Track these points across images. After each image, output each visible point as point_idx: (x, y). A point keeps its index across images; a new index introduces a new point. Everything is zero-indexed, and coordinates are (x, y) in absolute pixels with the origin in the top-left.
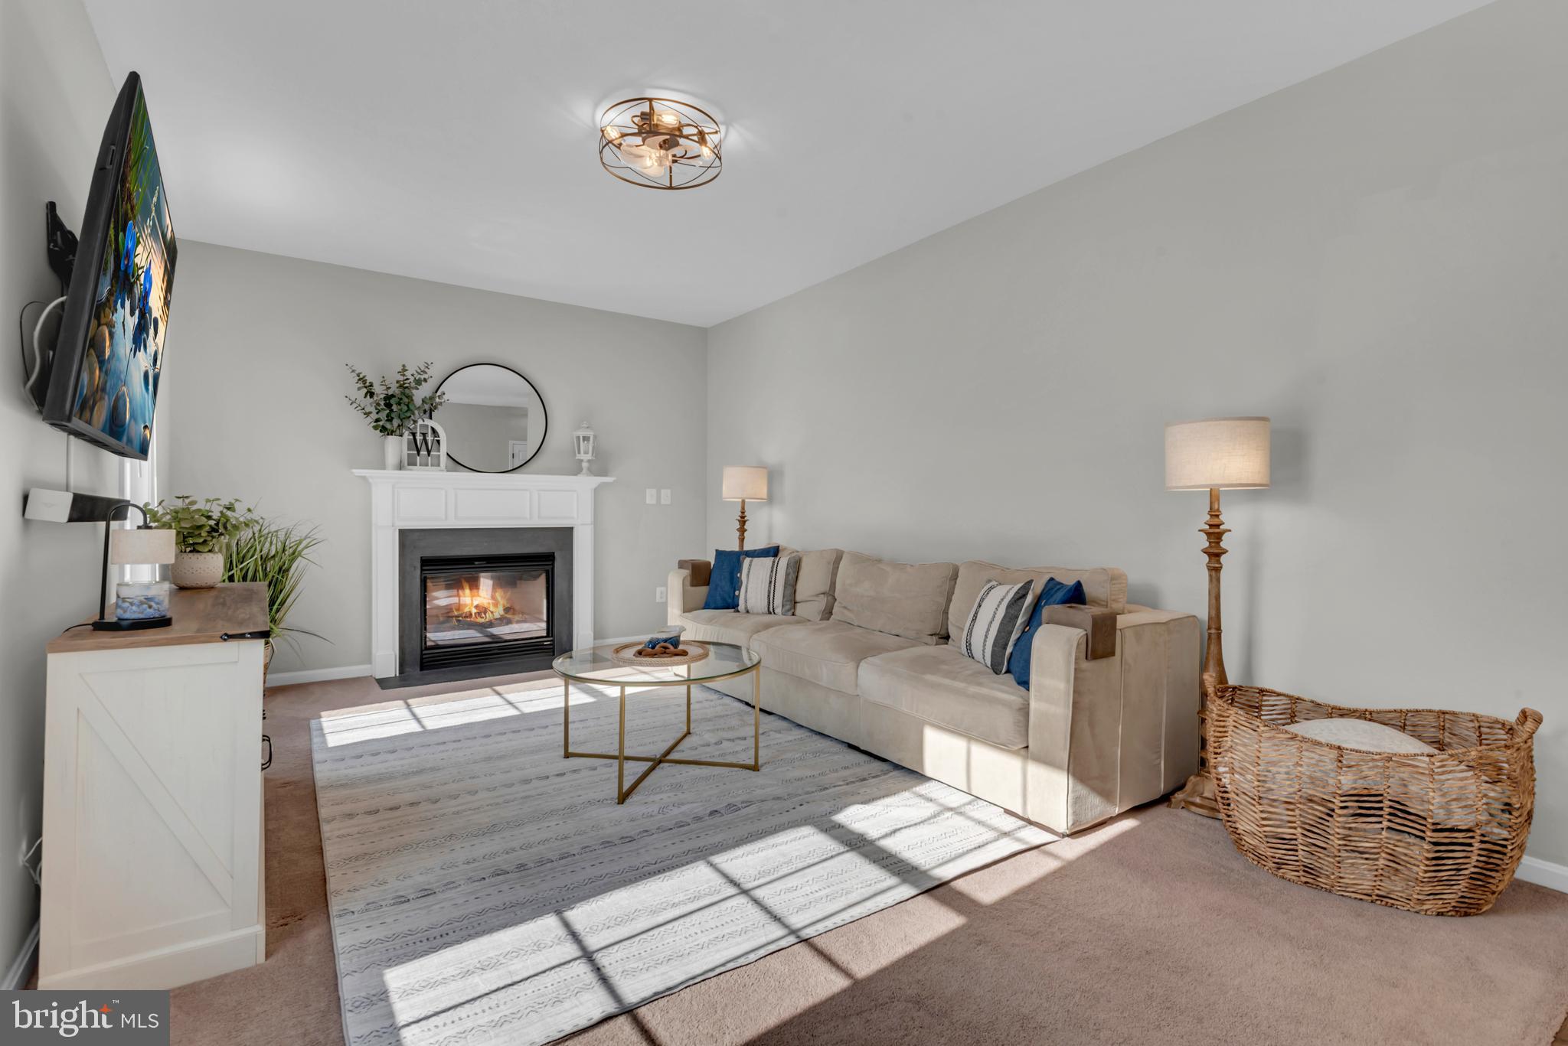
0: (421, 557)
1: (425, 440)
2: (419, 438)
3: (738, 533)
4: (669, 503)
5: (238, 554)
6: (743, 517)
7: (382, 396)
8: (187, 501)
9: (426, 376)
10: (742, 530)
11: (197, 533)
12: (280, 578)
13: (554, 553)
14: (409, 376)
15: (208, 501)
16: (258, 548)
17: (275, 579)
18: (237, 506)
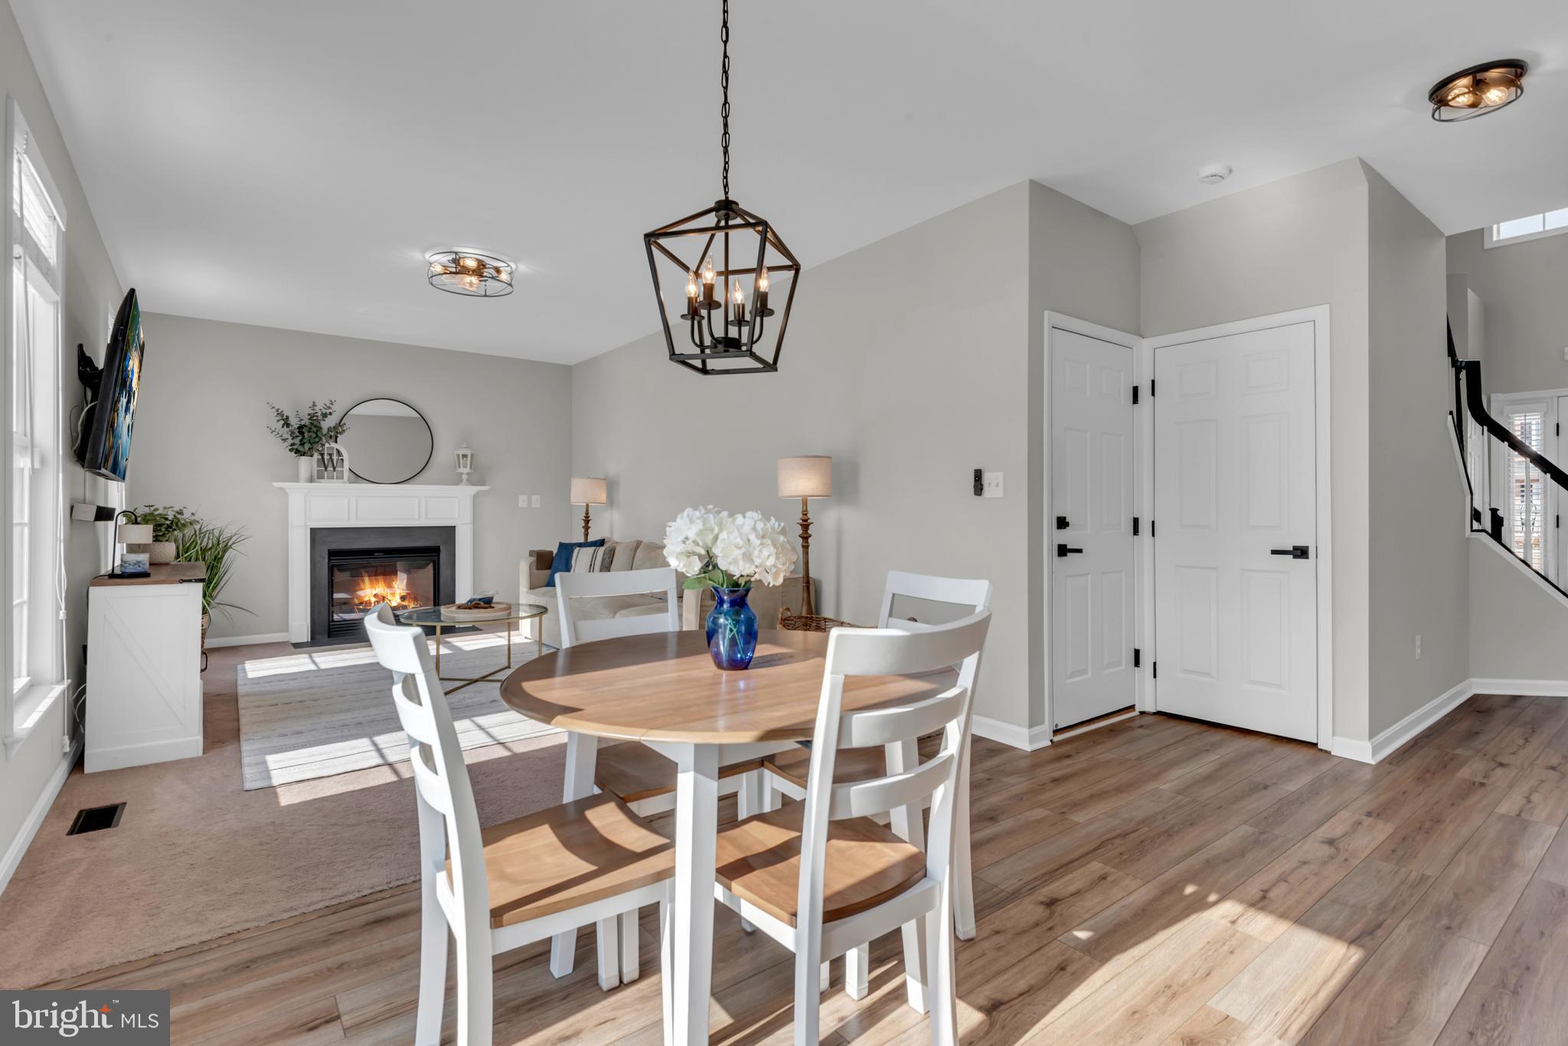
0: (329, 550)
1: (331, 459)
2: (326, 457)
3: (583, 530)
4: (539, 506)
5: (183, 546)
6: (588, 517)
7: (296, 426)
8: (152, 509)
9: (331, 411)
10: (587, 528)
11: (159, 528)
12: (215, 563)
13: (439, 547)
14: (318, 410)
15: (165, 508)
16: (199, 542)
17: (211, 565)
18: (184, 511)
